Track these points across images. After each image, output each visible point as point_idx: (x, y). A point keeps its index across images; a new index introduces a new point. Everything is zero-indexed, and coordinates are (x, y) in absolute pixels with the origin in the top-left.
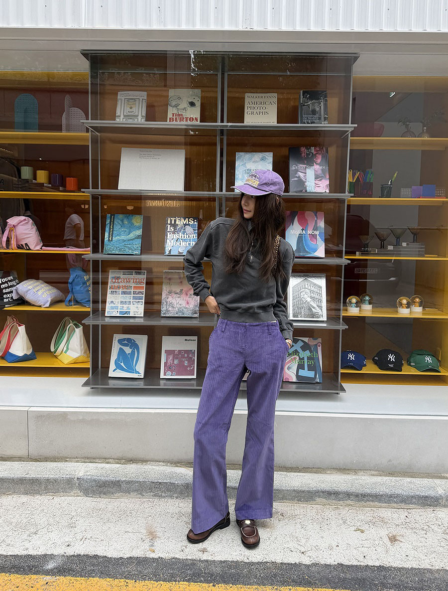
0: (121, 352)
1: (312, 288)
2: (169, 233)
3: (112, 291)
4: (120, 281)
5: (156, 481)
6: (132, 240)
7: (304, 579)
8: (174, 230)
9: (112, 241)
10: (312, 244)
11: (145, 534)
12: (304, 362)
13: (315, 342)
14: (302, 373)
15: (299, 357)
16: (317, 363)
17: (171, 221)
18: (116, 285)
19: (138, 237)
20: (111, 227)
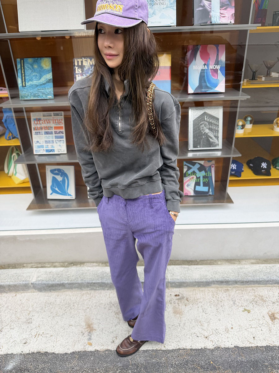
0: (54, 179)
1: (210, 120)
2: (77, 76)
3: (36, 132)
4: (41, 122)
5: (91, 282)
6: (44, 84)
7: (210, 364)
8: (82, 71)
9: (25, 86)
10: (213, 79)
11: (84, 327)
12: (200, 180)
13: (209, 164)
14: (199, 188)
15: (197, 177)
16: (210, 181)
17: (78, 62)
18: (39, 126)
19: (48, 81)
20: (23, 72)
